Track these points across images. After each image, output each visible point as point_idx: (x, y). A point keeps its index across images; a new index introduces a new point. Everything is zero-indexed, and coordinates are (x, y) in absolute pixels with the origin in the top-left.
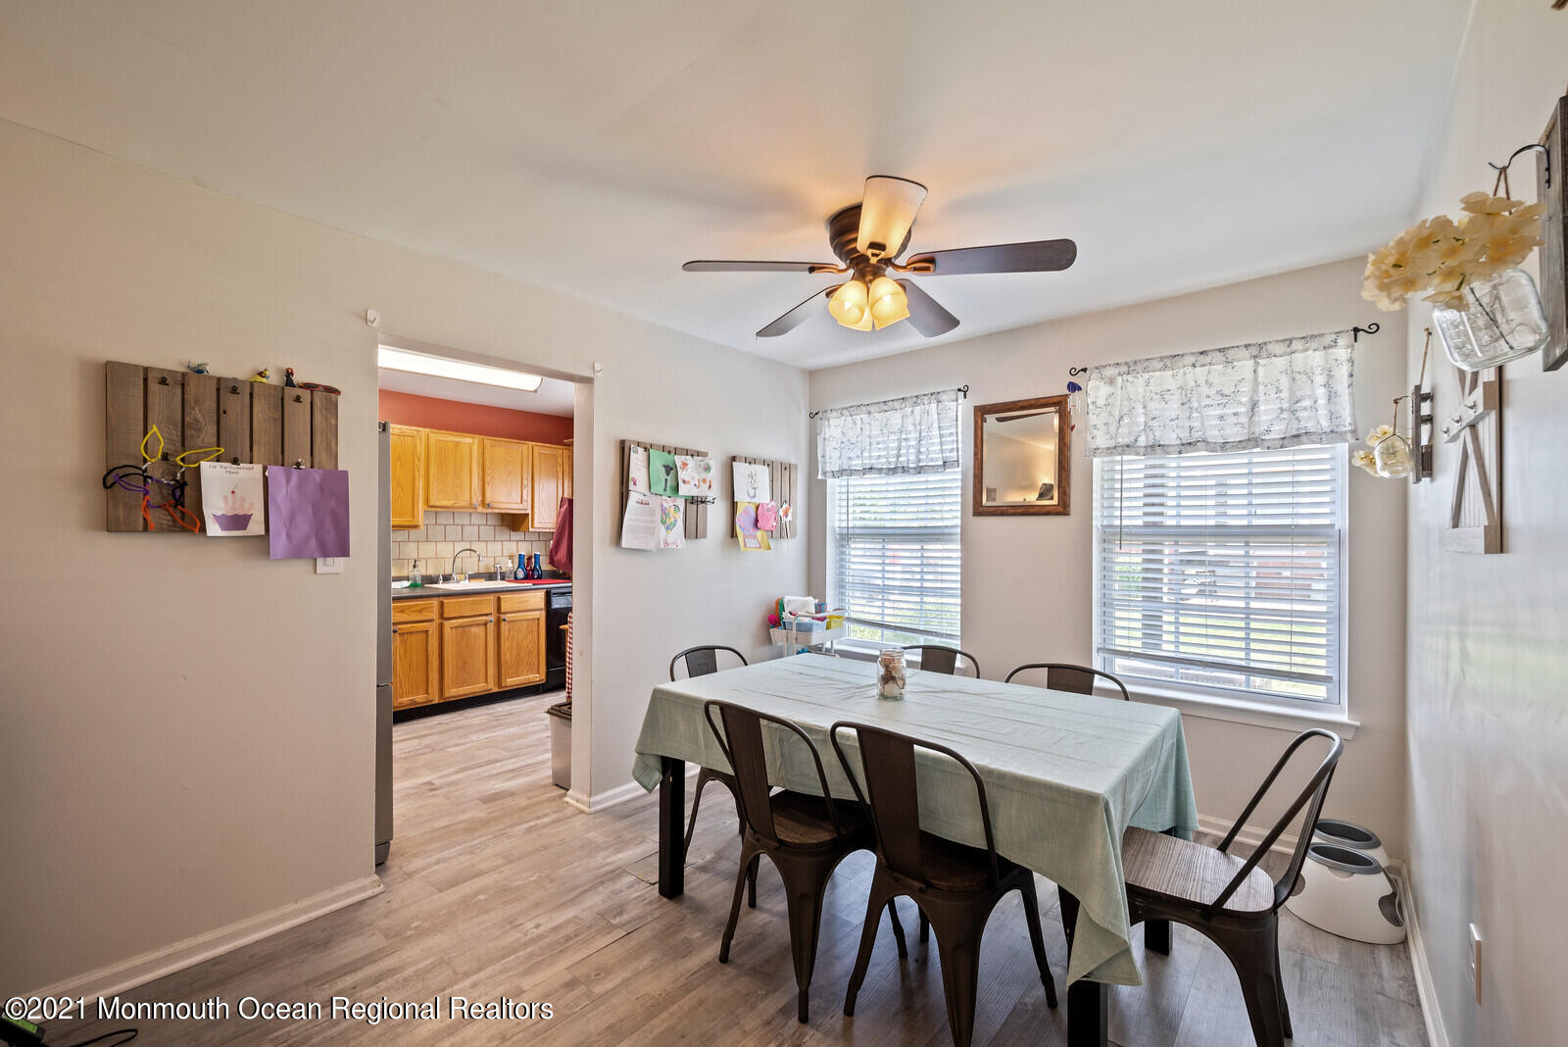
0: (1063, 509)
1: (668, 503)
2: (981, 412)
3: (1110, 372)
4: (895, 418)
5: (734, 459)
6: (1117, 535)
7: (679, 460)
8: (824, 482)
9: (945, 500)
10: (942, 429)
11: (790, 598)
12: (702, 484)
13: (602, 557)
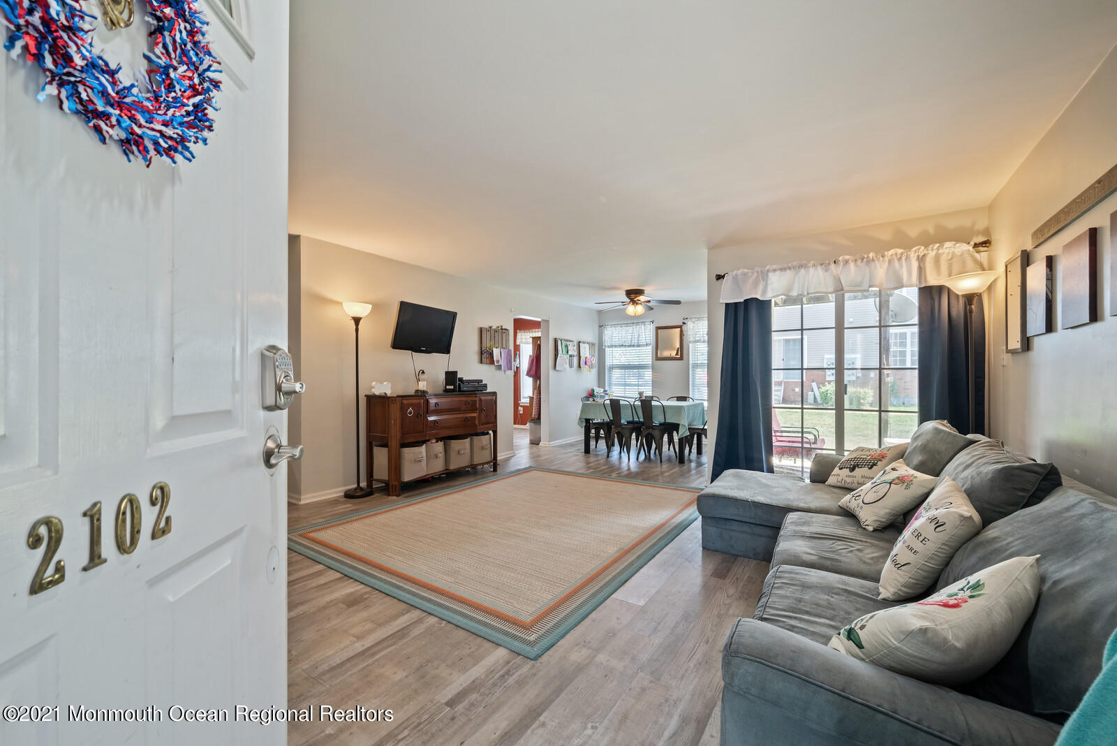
0: (681, 358)
1: (565, 357)
2: (658, 328)
3: (694, 320)
4: (630, 329)
5: (580, 342)
6: (696, 365)
7: (568, 343)
8: (605, 349)
9: (646, 355)
10: (646, 333)
11: (595, 388)
12: (572, 350)
13: (551, 372)
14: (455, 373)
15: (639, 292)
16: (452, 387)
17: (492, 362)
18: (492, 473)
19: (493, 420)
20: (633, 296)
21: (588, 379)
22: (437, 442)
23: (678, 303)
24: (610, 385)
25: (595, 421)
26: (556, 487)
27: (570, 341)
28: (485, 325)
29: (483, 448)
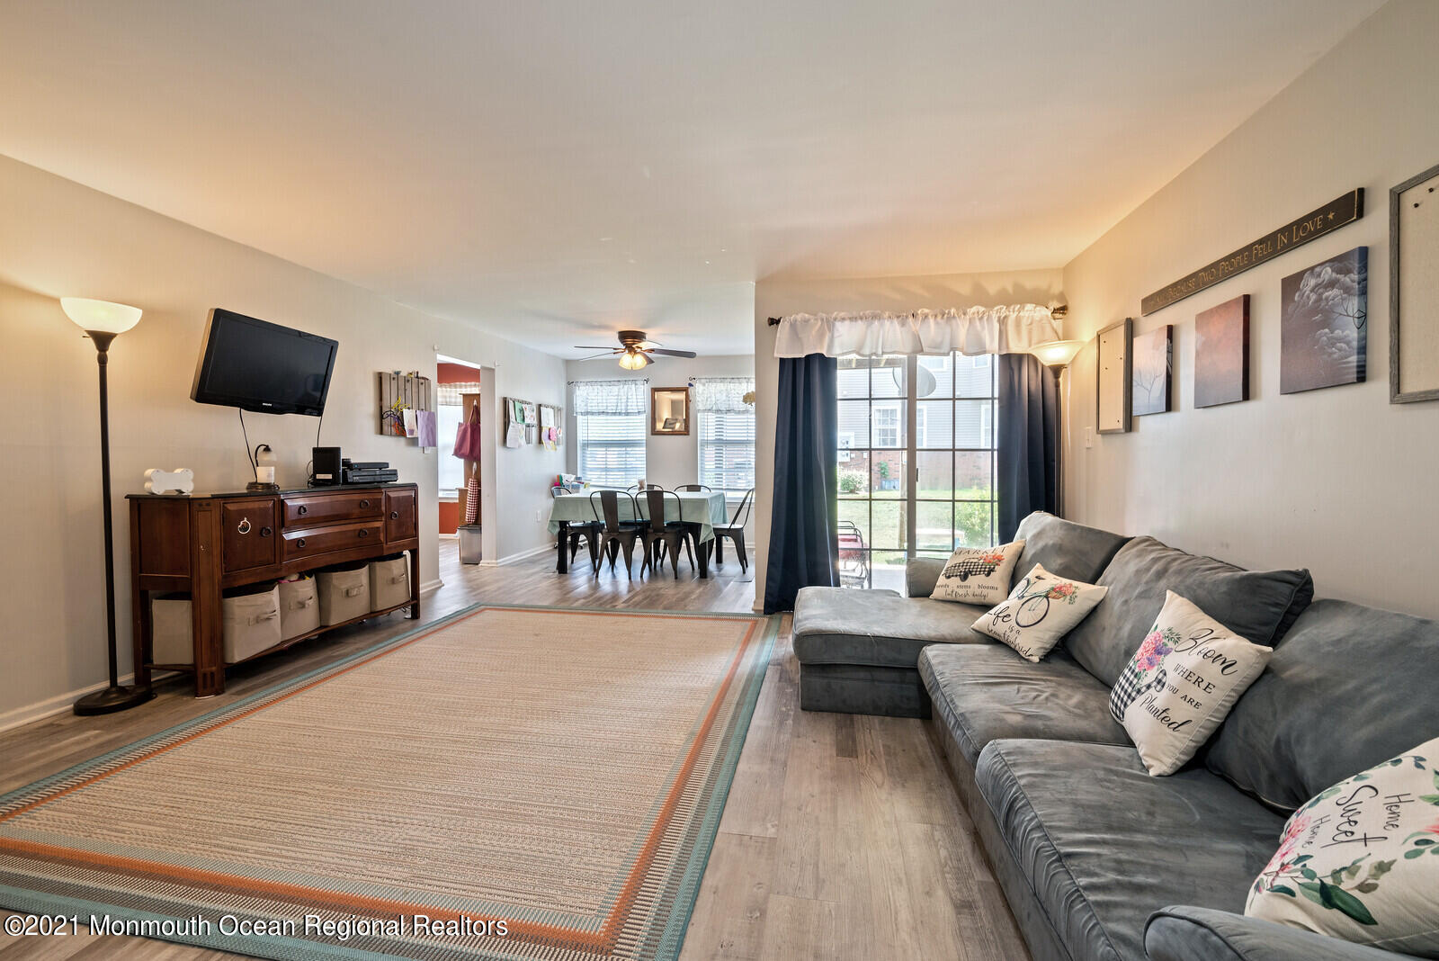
0: (686, 432)
1: (520, 426)
2: (655, 390)
3: (703, 381)
4: (615, 389)
5: (540, 405)
6: (706, 443)
7: (524, 406)
8: (576, 417)
9: (637, 428)
10: (638, 396)
11: (563, 474)
12: (531, 418)
13: (500, 451)
14: (336, 451)
15: (638, 336)
16: (330, 476)
17: (401, 432)
18: (410, 623)
19: (411, 531)
20: (629, 341)
21: (552, 461)
22: (302, 577)
23: (690, 355)
24: (584, 469)
25: (571, 525)
26: (536, 635)
27: (526, 403)
28: (388, 369)
29: (393, 581)
